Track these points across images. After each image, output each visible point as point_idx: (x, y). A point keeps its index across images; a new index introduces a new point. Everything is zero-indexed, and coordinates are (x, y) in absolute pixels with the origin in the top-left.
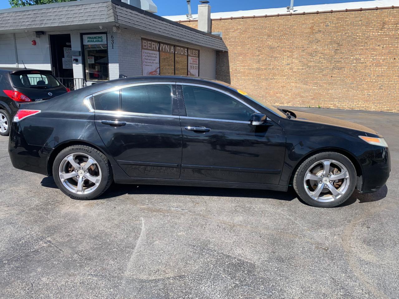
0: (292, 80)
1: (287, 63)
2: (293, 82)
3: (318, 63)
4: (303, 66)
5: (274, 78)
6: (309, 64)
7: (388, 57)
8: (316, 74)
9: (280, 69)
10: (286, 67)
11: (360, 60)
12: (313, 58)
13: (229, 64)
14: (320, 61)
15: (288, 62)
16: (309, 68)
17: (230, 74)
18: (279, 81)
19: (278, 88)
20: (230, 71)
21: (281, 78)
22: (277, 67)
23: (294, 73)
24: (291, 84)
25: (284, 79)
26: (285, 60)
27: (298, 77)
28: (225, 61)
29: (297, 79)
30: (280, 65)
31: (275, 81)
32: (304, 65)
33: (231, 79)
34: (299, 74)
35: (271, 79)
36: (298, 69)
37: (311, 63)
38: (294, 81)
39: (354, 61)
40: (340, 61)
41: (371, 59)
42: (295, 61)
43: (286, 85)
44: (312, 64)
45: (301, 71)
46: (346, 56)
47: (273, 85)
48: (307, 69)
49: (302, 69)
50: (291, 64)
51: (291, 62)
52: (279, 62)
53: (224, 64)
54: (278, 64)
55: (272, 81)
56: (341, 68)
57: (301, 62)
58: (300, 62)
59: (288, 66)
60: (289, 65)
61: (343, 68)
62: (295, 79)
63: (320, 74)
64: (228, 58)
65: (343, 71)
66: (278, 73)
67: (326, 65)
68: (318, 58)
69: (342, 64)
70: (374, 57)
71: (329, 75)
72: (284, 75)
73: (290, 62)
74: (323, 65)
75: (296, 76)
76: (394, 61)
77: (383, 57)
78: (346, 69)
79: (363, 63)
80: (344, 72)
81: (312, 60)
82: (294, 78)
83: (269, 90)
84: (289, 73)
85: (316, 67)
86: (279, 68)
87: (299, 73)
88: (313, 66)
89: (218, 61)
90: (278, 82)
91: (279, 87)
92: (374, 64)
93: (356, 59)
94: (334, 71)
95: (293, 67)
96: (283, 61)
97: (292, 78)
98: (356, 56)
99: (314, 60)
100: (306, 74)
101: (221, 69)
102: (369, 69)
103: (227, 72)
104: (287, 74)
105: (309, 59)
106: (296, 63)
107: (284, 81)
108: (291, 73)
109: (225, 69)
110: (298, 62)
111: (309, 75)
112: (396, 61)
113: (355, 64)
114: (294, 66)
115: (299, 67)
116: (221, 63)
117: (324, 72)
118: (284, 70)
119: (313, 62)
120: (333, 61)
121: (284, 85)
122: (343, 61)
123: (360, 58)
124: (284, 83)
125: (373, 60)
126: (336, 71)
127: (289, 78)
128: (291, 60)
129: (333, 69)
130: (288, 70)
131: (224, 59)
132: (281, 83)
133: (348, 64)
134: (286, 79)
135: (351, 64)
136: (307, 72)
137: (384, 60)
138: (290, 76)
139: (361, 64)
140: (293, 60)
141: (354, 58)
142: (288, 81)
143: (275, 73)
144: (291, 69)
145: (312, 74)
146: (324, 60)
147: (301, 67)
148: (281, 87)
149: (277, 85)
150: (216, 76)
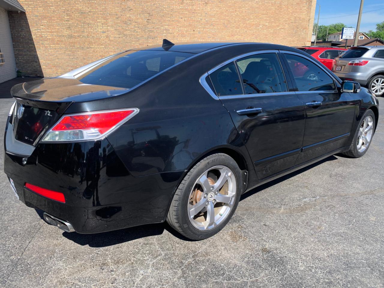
0: (110, 49)
1: (102, 31)
2: (111, 52)
3: (134, 32)
4: (119, 35)
5: (91, 46)
6: (125, 33)
7: (189, 29)
8: (133, 43)
9: (96, 37)
10: (102, 35)
11: (169, 30)
12: (128, 27)
13: (30, 29)
14: (135, 30)
15: (104, 29)
16: (125, 37)
17: (33, 41)
18: (97, 50)
19: (96, 58)
20: (33, 37)
21: (99, 47)
22: (92, 35)
23: (111, 42)
24: (110, 53)
25: (102, 48)
26: (100, 27)
27: (116, 46)
28: (24, 24)
29: (116, 48)
30: (95, 32)
31: (92, 50)
32: (120, 33)
33: (36, 47)
34: (117, 43)
35: (88, 48)
36: (115, 37)
37: (126, 31)
38: (113, 50)
39: (165, 31)
40: (153, 31)
41: (177, 30)
42: (111, 29)
43: (105, 55)
44: (128, 33)
45: (119, 40)
46: (157, 26)
47: (91, 54)
48: (124, 38)
49: (119, 38)
50: (107, 32)
51: (107, 30)
52: (93, 30)
53: (23, 28)
54: (94, 32)
55: (89, 50)
56: (155, 37)
57: (117, 30)
58: (115, 30)
59: (104, 34)
60: (105, 32)
61: (157, 37)
62: (113, 48)
63: (137, 43)
64: (27, 21)
65: (157, 40)
66: (94, 42)
67: (141, 34)
68: (133, 27)
69: (155, 34)
70: (179, 28)
71: (145, 44)
72: (101, 43)
73: (105, 30)
74: (138, 34)
75: (114, 45)
76: (194, 32)
77: (186, 29)
78: (159, 39)
79: (172, 33)
80: (158, 42)
81: (127, 28)
82: (111, 47)
83: (87, 61)
84: (106, 41)
85: (132, 36)
86: (94, 36)
87: (117, 41)
88: (130, 35)
89: (13, 24)
90: (95, 51)
91: (98, 57)
92: (180, 35)
93: (166, 30)
94: (149, 40)
95: (109, 35)
96: (98, 28)
97: (110, 47)
98: (165, 27)
99: (130, 28)
100: (124, 43)
101: (19, 35)
102: (177, 39)
103: (28, 39)
104: (104, 43)
105: (124, 28)
106: (112, 31)
107: (103, 50)
108: (108, 41)
109: (25, 35)
110: (113, 30)
111: (127, 44)
112: (195, 33)
113: (165, 34)
114: (111, 34)
115: (116, 36)
116: (18, 27)
117: (141, 41)
118: (100, 38)
119: (129, 30)
120: (147, 31)
121: (102, 54)
122: (155, 31)
123: (168, 28)
124: (102, 52)
125: (179, 31)
126: (151, 40)
127: (107, 47)
128: (106, 27)
129: (147, 38)
130: (104, 39)
131: (21, 22)
132: (100, 52)
133: (159, 34)
134: (104, 48)
135: (162, 33)
136: (124, 41)
137: (187, 31)
138: (108, 45)
139: (170, 34)
140: (108, 28)
141: (164, 28)
142: (106, 50)
143: (91, 41)
144: (107, 37)
145: (130, 43)
146: (138, 29)
147: (118, 36)
148: (100, 56)
149: (96, 54)
150: (14, 43)
